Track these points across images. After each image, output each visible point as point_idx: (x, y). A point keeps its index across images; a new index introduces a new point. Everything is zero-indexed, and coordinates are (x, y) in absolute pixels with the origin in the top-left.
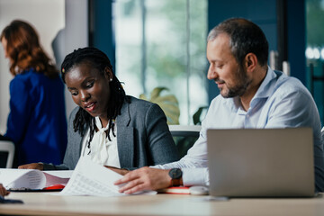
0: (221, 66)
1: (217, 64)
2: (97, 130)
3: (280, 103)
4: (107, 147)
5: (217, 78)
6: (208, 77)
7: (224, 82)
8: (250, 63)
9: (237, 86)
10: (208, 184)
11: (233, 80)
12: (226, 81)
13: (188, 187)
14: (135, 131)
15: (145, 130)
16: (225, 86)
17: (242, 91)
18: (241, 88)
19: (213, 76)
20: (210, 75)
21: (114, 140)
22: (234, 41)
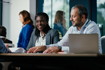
0: (75, 17)
1: (73, 16)
2: (40, 37)
3: (90, 29)
4: (43, 41)
5: (73, 20)
6: (70, 20)
7: (74, 22)
8: (83, 18)
9: (78, 23)
10: (69, 51)
11: (78, 21)
12: (75, 21)
13: (63, 52)
14: (51, 37)
15: (53, 36)
16: (75, 23)
17: (79, 25)
18: (79, 24)
19: (72, 20)
20: (71, 19)
21: (45, 40)
22: (80, 10)
